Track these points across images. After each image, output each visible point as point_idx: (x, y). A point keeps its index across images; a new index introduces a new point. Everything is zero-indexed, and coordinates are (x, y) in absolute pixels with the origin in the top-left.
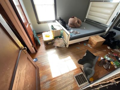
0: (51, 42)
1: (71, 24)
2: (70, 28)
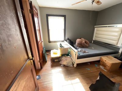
0: (58, 59)
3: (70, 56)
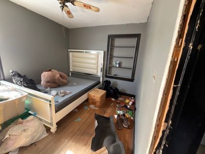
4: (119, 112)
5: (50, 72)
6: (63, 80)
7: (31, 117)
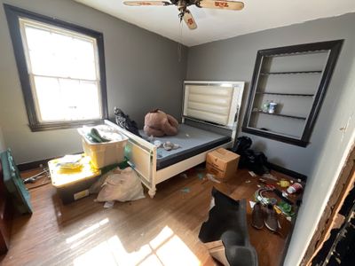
1: (152, 127)
2: (152, 137)
3: (133, 167)
4: (259, 198)
5: (155, 114)
6: (172, 128)
7: (129, 169)
